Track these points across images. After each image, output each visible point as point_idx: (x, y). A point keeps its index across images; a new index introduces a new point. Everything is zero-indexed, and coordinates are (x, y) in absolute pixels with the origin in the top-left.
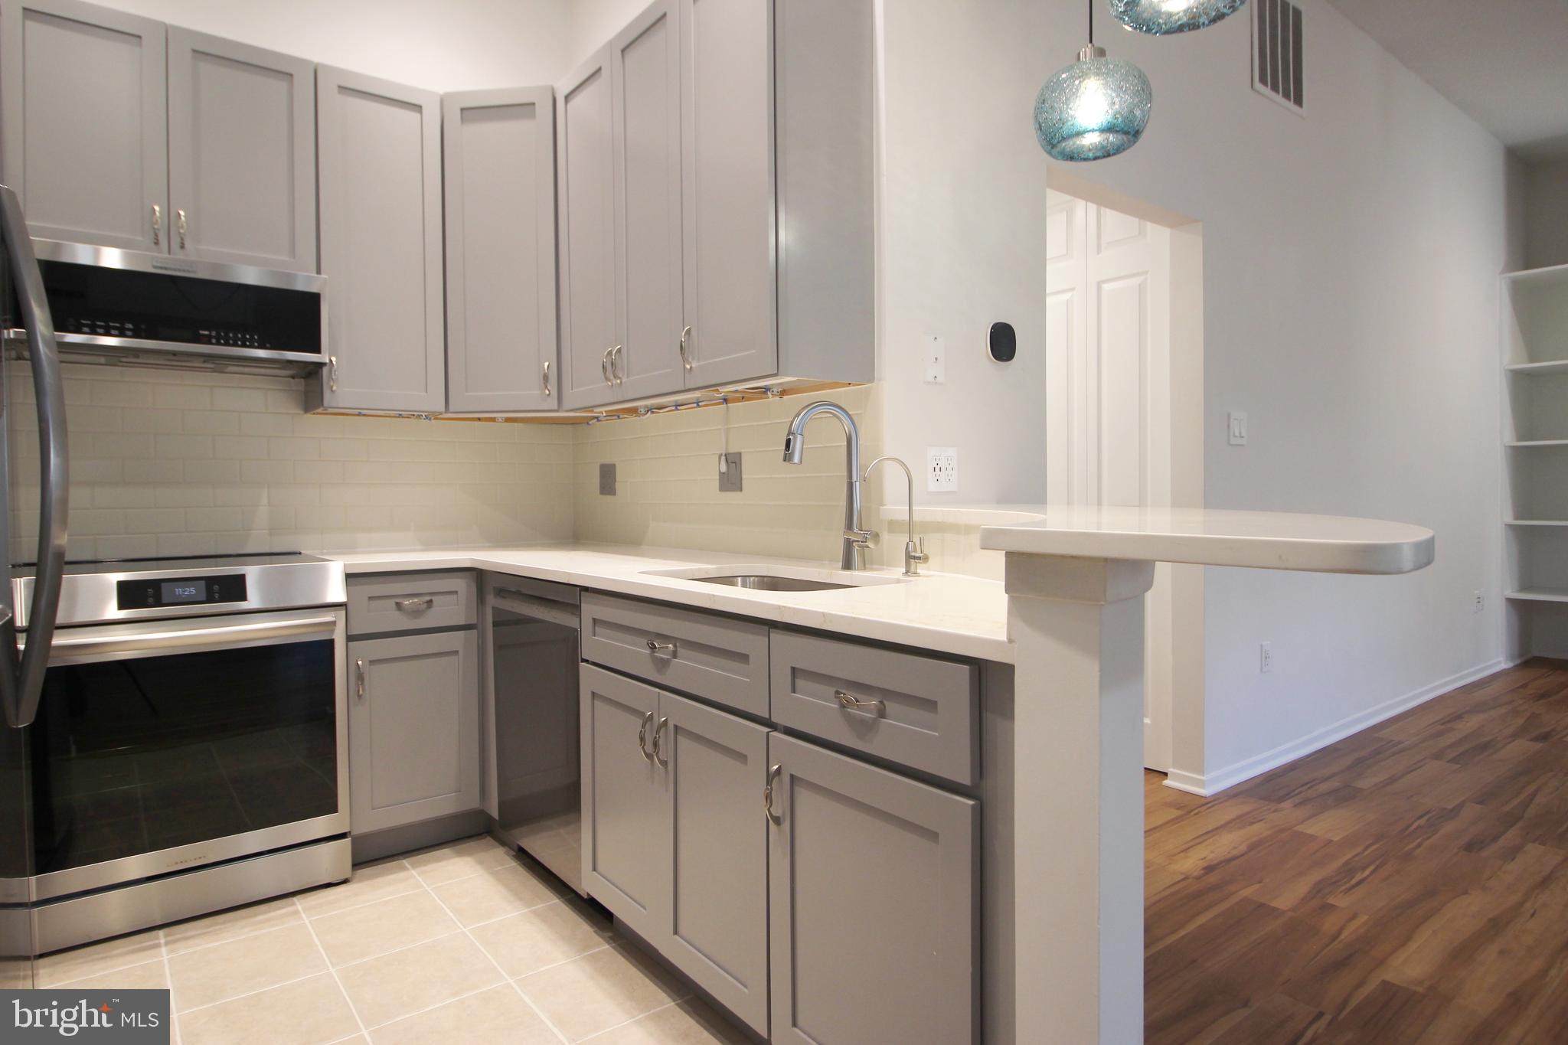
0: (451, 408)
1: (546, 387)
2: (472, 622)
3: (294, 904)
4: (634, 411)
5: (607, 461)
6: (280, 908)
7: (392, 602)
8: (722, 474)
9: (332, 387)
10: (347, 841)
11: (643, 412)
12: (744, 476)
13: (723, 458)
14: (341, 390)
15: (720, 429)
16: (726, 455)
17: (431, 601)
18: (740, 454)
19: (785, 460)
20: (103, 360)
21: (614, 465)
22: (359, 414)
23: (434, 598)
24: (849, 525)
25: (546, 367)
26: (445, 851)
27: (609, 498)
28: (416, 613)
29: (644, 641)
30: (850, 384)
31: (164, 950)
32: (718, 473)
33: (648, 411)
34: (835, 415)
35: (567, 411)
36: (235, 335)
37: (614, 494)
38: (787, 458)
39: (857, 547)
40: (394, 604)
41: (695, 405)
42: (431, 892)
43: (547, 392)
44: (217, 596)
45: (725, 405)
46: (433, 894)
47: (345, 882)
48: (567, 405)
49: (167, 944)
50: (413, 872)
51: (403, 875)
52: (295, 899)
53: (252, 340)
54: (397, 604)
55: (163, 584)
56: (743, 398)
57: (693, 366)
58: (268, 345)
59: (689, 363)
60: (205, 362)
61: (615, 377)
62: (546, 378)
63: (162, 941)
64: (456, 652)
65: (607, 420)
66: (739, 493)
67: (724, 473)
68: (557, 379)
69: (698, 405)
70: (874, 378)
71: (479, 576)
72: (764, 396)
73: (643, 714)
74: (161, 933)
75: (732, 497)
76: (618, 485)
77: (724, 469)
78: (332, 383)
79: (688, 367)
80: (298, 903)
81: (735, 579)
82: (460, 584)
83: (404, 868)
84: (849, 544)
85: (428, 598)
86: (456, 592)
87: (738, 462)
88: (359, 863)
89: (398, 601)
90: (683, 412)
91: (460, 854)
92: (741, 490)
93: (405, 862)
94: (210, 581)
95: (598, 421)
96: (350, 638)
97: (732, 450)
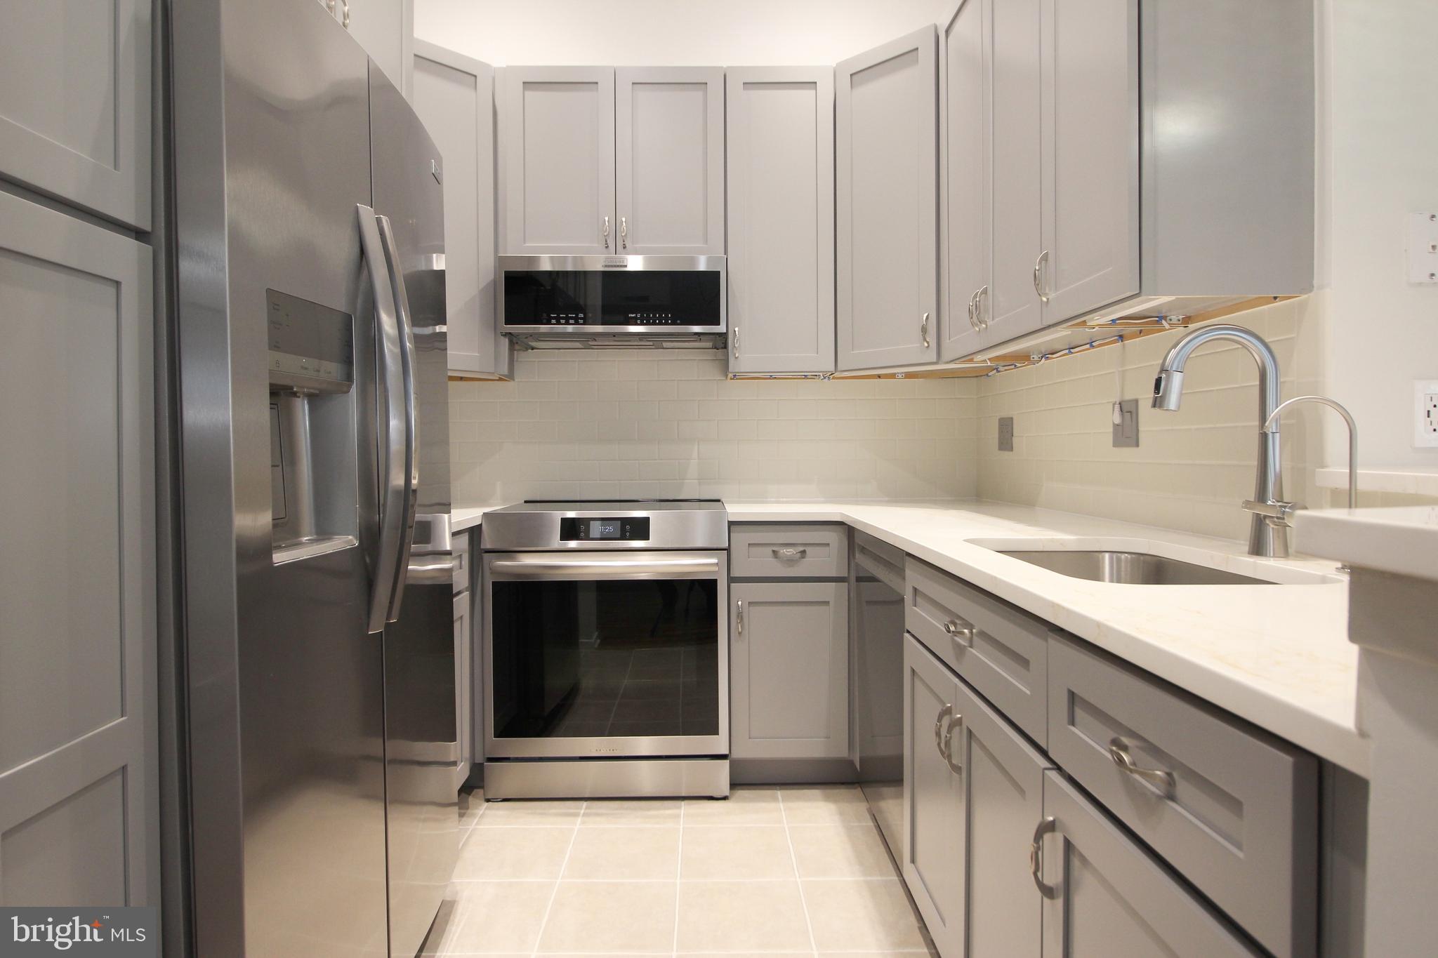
0: (840, 367)
1: (925, 340)
2: (842, 576)
3: (679, 808)
4: (1025, 357)
5: (1005, 414)
6: (669, 809)
7: (769, 550)
8: (1116, 426)
9: (735, 355)
10: (726, 763)
11: (1036, 358)
12: (1141, 429)
13: (1117, 407)
14: (745, 356)
15: (1113, 372)
16: (1120, 404)
17: (804, 552)
18: (1136, 401)
19: (1154, 406)
20: (578, 345)
21: (1012, 419)
22: (771, 378)
23: (808, 549)
24: (1262, 496)
25: (925, 318)
26: (816, 792)
27: (1006, 454)
28: (790, 561)
29: (947, 619)
30: (1275, 298)
31: (579, 820)
32: (1112, 425)
33: (1042, 357)
34: (1244, 346)
35: (947, 363)
36: (654, 316)
37: (1011, 449)
38: (1158, 402)
39: (1272, 526)
40: (771, 552)
41: (1088, 346)
42: (787, 829)
43: (926, 345)
44: (628, 534)
45: (1120, 344)
46: (787, 832)
47: (725, 798)
48: (947, 355)
49: (584, 815)
50: (781, 805)
51: (772, 805)
52: (683, 803)
53: (667, 318)
54: (774, 551)
55: (591, 522)
56: (1141, 332)
57: (1050, 297)
58: (679, 321)
59: (1046, 295)
60: (640, 340)
61: (980, 323)
62: (924, 330)
63: (582, 812)
64: (827, 603)
65: (1006, 370)
66: (1134, 450)
67: (1118, 425)
68: (935, 330)
69: (1092, 347)
70: (1313, 287)
71: (849, 531)
72: (1157, 327)
73: (944, 704)
74: (585, 804)
75: (1127, 453)
76: (1015, 440)
77: (1117, 420)
78: (735, 351)
79: (1044, 299)
80: (683, 808)
81: (1100, 555)
82: (834, 538)
83: (775, 799)
84: (1260, 523)
85: (801, 549)
86: (828, 544)
87: (1134, 411)
88: (736, 784)
89: (775, 549)
90: (1077, 355)
91: (827, 799)
92: (1137, 445)
93: (779, 793)
94: (625, 521)
95: (998, 371)
96: (731, 580)
97: (1128, 397)
